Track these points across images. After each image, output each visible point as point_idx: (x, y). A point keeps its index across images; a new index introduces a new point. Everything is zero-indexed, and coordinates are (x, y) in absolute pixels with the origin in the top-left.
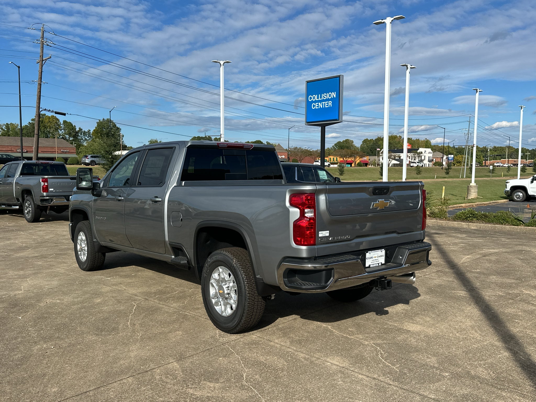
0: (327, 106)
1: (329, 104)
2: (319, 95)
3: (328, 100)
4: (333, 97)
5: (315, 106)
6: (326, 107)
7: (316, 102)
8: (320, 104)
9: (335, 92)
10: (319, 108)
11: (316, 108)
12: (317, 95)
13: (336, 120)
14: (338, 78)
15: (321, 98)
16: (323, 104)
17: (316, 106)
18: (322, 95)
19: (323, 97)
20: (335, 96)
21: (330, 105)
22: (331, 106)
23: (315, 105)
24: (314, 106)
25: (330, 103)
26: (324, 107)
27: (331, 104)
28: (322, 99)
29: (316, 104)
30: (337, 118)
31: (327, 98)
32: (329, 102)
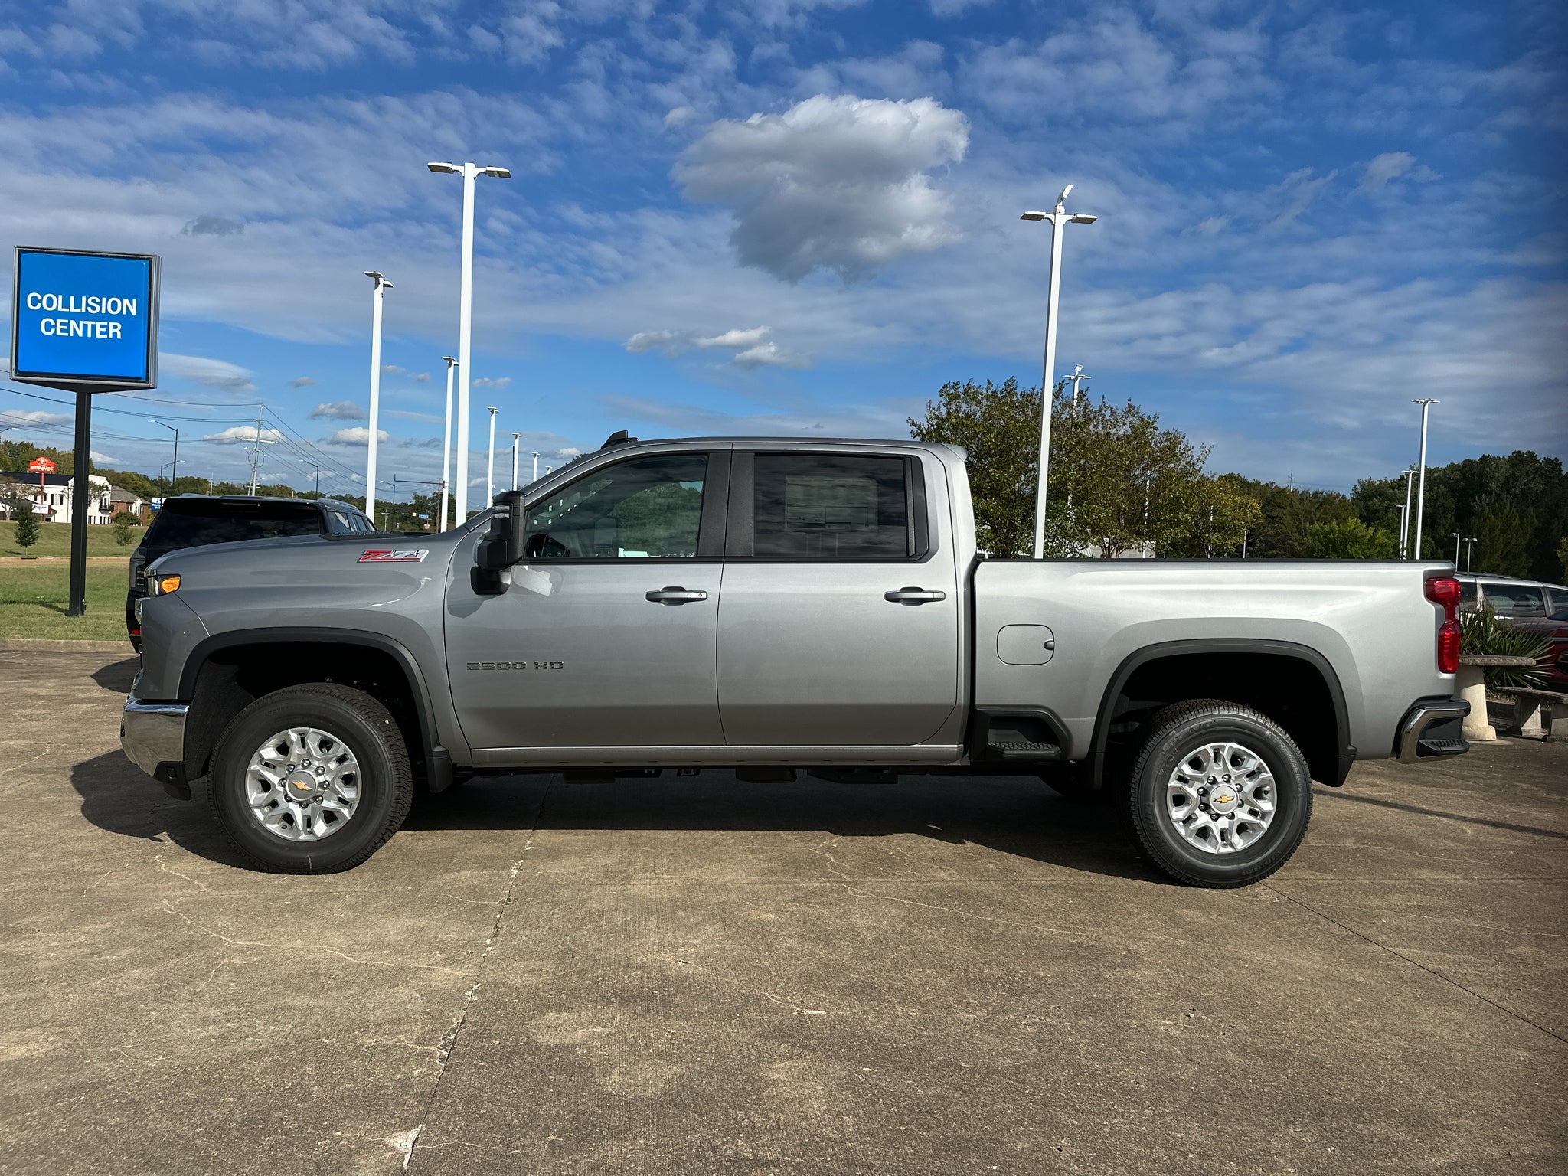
0: (101, 333)
1: (111, 330)
2: (72, 298)
3: (107, 317)
4: (125, 312)
5: (55, 327)
6: (98, 336)
7: (56, 315)
8: (73, 323)
9: (135, 301)
10: (71, 334)
11: (59, 333)
12: (60, 297)
13: (137, 380)
14: (144, 263)
15: (78, 305)
16: (85, 326)
17: (59, 327)
18: (84, 298)
19: (87, 305)
20: (133, 311)
21: (115, 334)
22: (119, 337)
23: (53, 323)
24: (48, 327)
25: (115, 327)
26: (89, 335)
27: (117, 331)
28: (84, 310)
29: (59, 321)
30: (141, 374)
31: (103, 311)
32: (111, 324)
